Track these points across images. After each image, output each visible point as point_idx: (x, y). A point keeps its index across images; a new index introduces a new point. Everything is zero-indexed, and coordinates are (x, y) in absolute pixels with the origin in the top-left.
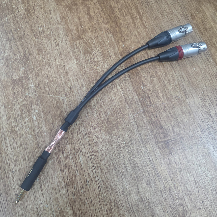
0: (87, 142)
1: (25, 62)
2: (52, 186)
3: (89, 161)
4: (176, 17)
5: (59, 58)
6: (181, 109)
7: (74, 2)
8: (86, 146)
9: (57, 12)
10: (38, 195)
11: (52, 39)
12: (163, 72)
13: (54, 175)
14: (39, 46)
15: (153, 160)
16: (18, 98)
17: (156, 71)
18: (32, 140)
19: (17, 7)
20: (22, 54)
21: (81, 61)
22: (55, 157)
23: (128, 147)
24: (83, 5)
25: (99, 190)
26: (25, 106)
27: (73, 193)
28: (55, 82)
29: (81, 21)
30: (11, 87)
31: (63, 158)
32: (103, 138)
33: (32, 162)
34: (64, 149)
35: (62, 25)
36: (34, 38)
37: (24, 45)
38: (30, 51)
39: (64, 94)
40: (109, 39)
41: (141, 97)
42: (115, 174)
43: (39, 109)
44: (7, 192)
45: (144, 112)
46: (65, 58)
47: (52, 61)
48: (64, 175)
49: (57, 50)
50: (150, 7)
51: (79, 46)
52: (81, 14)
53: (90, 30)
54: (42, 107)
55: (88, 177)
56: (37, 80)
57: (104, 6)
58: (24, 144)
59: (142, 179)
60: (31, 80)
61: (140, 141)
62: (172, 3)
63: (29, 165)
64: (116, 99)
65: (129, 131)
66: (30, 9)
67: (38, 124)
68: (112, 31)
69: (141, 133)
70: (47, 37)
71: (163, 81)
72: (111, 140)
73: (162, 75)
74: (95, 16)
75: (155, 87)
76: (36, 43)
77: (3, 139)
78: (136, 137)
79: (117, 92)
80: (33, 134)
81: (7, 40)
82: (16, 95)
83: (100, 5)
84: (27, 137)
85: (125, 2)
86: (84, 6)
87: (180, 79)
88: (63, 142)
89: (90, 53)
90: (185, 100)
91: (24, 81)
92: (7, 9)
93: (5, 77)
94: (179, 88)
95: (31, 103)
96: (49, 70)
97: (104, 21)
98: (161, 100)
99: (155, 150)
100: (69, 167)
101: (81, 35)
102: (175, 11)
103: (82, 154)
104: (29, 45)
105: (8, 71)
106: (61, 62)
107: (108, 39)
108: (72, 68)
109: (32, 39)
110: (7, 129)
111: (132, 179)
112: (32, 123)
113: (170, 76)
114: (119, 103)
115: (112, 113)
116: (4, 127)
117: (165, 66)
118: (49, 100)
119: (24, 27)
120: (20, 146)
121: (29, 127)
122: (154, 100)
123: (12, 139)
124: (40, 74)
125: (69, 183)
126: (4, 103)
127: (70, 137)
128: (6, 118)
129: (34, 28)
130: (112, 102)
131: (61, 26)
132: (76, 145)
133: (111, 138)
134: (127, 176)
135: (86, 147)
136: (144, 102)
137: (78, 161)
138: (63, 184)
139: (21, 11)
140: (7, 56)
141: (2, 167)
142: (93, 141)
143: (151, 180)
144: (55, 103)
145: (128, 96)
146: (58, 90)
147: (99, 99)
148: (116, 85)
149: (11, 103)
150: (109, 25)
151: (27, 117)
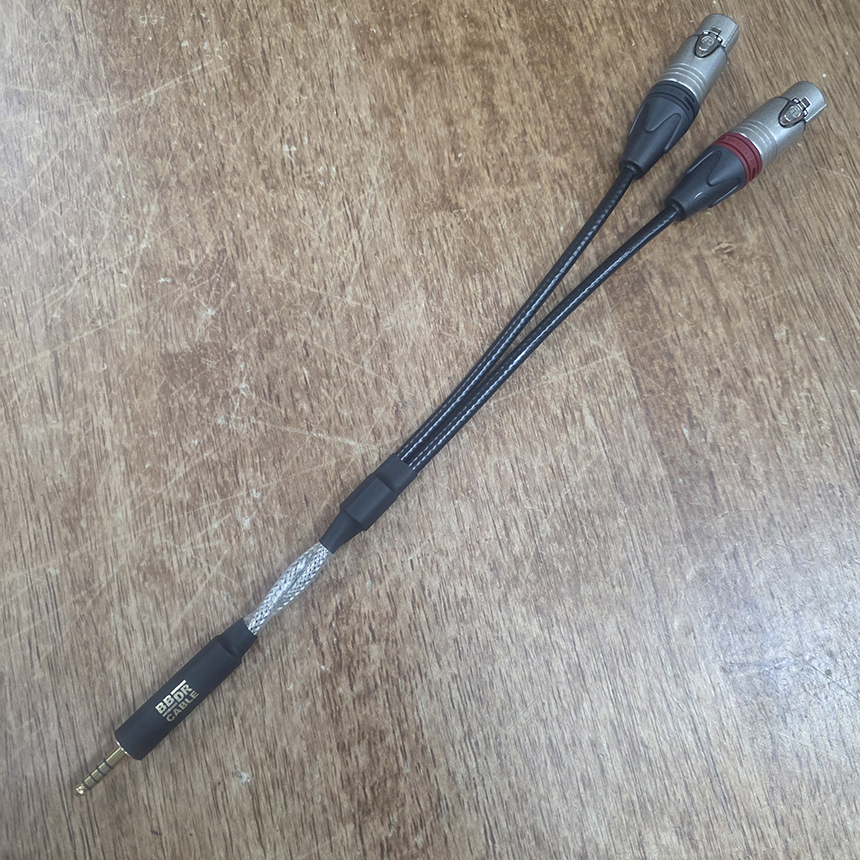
0: (451, 642)
1: (218, 285)
2: (298, 810)
3: (453, 720)
4: (842, 150)
5: (357, 279)
6: (833, 534)
7: (431, 47)
8: (444, 658)
9: (358, 84)
10: (241, 841)
11: (336, 196)
12: (773, 378)
13: (310, 765)
14: (278, 220)
15: (709, 738)
16: (185, 435)
17: (746, 370)
18: (230, 612)
19: (199, 49)
20: (207, 251)
21: (446, 299)
22: (317, 692)
23: (611, 676)
24: (465, 65)
25: (485, 841)
26: (208, 467)
27: (382, 846)
28: (335, 380)
29: (456, 130)
30: (159, 386)
31: (350, 699)
32: (515, 630)
33: (227, 704)
34: (358, 662)
35: (377, 142)
36: (262, 187)
37: (219, 211)
38: (241, 239)
39: (370, 432)
40: (565, 219)
41: (680, 473)
42: (553, 783)
43: (267, 485)
44: (118, 818)
45: (688, 535)
46: (381, 281)
47: (329, 290)
48: (352, 768)
49: (350, 247)
50: (738, 97)
51: (441, 235)
52: (458, 101)
53: (488, 172)
54: (280, 480)
55: (445, 782)
56: (265, 363)
57: (552, 76)
58: (199, 628)
59: (662, 810)
60: (238, 362)
61: (663, 653)
62: (829, 87)
63: (213, 716)
64: (575, 473)
65: (622, 611)
66: (249, 60)
67: (258, 548)
68: (577, 187)
69: (668, 621)
70: (314, 188)
71: (772, 412)
72: (545, 639)
73: (768, 386)
74: (512, 117)
75: (737, 437)
76: (266, 208)
77: (116, 601)
78: (648, 638)
79: (581, 443)
80: (236, 589)
81: (150, 187)
82: (177, 419)
83: (536, 69)
84: (211, 599)
85: (639, 69)
86: (470, 67)
87: (839, 411)
88: (354, 631)
89: (481, 269)
90: (853, 499)
91: (211, 364)
92: (157, 52)
93: (135, 338)
94: (835, 449)
95: (235, 458)
96: (315, 327)
97: (548, 141)
98: (757, 490)
99: (720, 697)
100: (372, 736)
101: (453, 190)
102: (838, 126)
103: (426, 688)
104: (239, 216)
105: (149, 318)
106: (366, 300)
107: (561, 218)
108: (405, 323)
109: (251, 188)
110: (132, 557)
111: (620, 807)
112: (234, 541)
113: (802, 394)
114: (586, 487)
115: (558, 528)
116: (121, 551)
117: (782, 351)
118: (309, 449)
119: (221, 137)
120: (180, 633)
121: (222, 559)
122: (731, 488)
123: (148, 599)
124: (278, 341)
125: (370, 803)
126: (125, 449)
127: (385, 615)
128: (130, 512)
129: (263, 144)
130: (561, 483)
131: (373, 144)
132: (405, 648)
133: (546, 631)
134: (601, 792)
135: (446, 663)
136: (689, 496)
137: (410, 717)
138: (346, 805)
139: (213, 66)
140: (146, 252)
141: (105, 714)
142: (475, 640)
143: (695, 818)
144: (333, 465)
145: (627, 463)
146: (345, 414)
147: (508, 465)
148: (581, 412)
149: (155, 451)
150: (569, 161)
151: (214, 517)
